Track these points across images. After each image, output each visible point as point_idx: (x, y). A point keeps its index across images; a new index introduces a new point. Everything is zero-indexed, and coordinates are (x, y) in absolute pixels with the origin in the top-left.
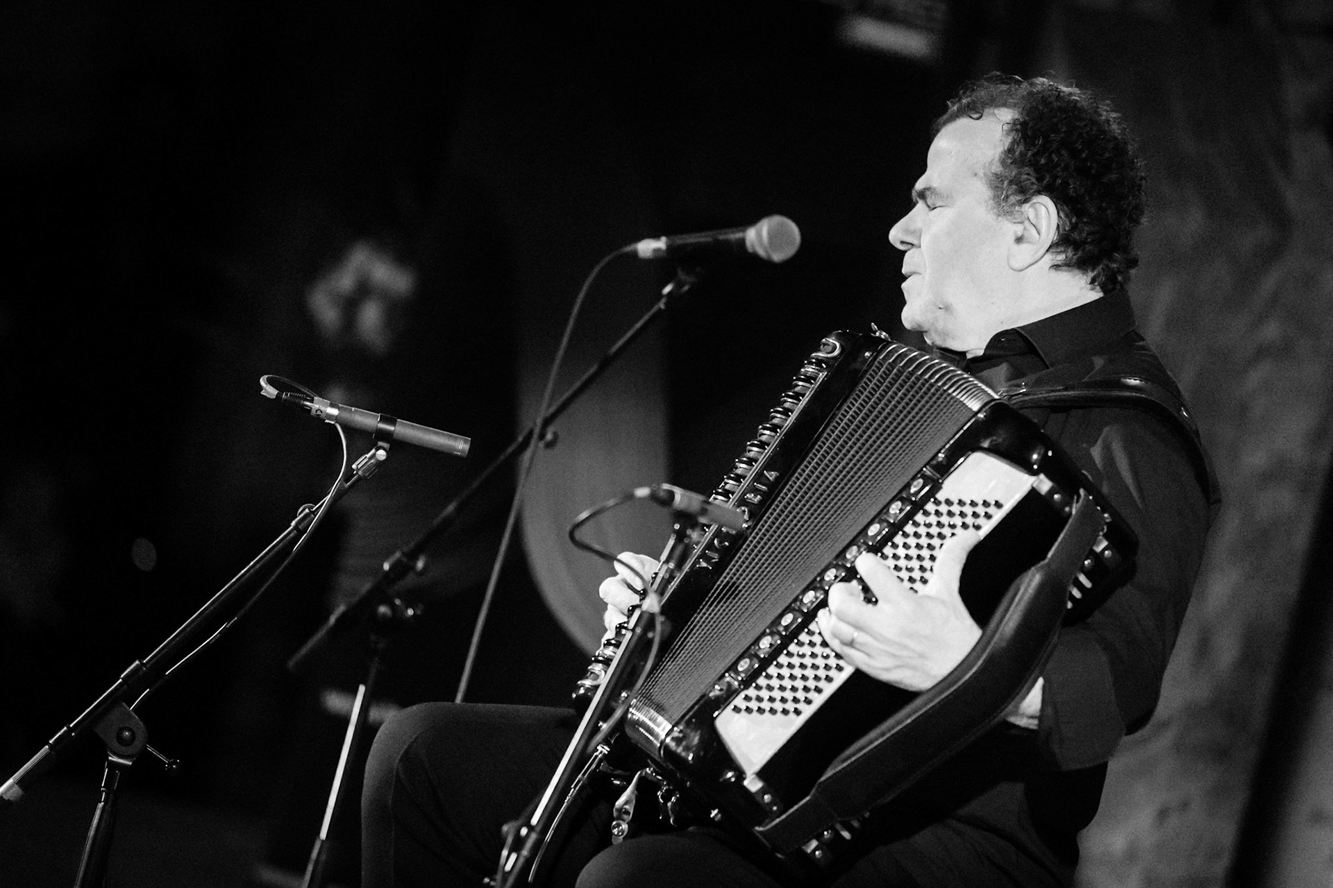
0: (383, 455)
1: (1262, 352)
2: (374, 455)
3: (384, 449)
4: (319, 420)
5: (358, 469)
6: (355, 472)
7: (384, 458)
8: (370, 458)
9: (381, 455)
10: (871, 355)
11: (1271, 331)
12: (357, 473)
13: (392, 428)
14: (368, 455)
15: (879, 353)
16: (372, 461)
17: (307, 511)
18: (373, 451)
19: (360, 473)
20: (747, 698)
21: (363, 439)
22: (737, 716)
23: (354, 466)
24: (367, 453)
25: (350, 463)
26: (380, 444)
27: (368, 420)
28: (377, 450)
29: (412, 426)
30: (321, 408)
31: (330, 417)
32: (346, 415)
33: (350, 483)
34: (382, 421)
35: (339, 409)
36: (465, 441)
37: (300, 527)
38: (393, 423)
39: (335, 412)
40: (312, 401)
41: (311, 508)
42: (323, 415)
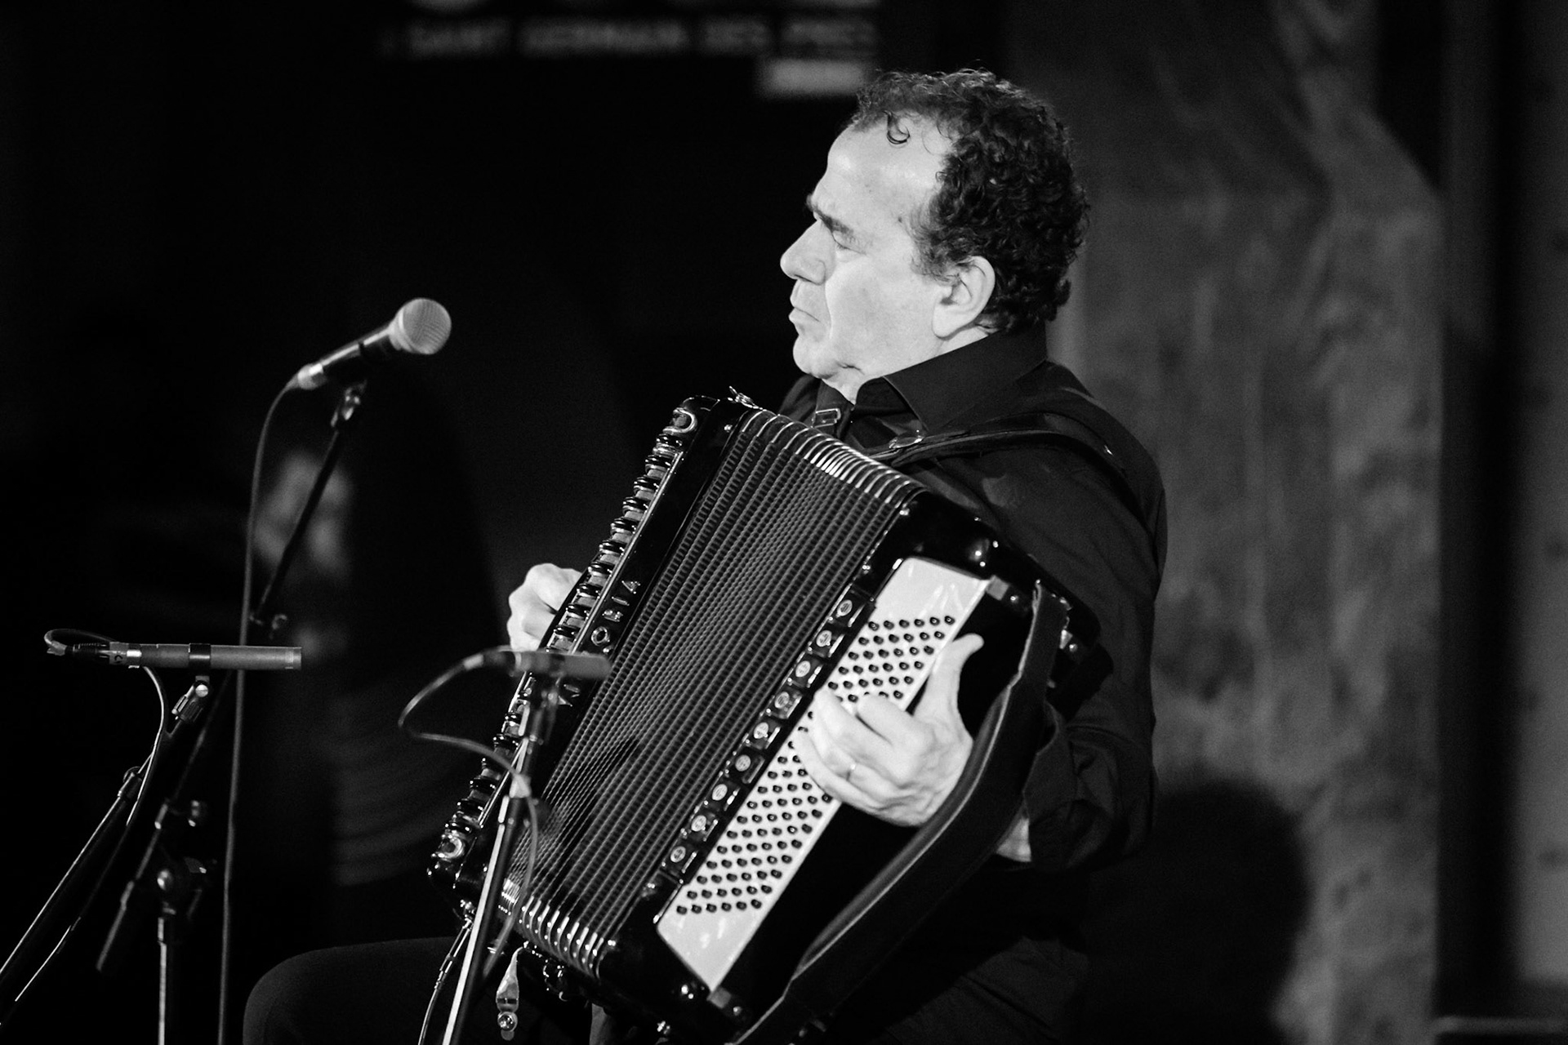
0: (204, 691)
1: (1329, 335)
2: (194, 694)
3: (204, 683)
4: (121, 666)
5: (179, 714)
6: (177, 718)
7: (206, 693)
8: (191, 697)
9: (201, 689)
10: (732, 429)
11: (1335, 310)
12: (179, 719)
13: (207, 657)
14: (187, 695)
15: (741, 425)
16: (193, 701)
17: (132, 775)
18: (192, 688)
19: (183, 717)
20: (691, 895)
21: (177, 679)
22: (683, 918)
23: (174, 711)
24: (186, 693)
25: (169, 707)
26: (198, 678)
27: (177, 654)
28: (196, 687)
29: (230, 649)
30: (122, 653)
31: (133, 660)
32: (151, 655)
33: (172, 733)
34: (194, 651)
35: (140, 649)
36: (296, 652)
37: (129, 795)
38: (207, 651)
39: (136, 654)
40: (107, 648)
41: (135, 772)
42: (124, 661)
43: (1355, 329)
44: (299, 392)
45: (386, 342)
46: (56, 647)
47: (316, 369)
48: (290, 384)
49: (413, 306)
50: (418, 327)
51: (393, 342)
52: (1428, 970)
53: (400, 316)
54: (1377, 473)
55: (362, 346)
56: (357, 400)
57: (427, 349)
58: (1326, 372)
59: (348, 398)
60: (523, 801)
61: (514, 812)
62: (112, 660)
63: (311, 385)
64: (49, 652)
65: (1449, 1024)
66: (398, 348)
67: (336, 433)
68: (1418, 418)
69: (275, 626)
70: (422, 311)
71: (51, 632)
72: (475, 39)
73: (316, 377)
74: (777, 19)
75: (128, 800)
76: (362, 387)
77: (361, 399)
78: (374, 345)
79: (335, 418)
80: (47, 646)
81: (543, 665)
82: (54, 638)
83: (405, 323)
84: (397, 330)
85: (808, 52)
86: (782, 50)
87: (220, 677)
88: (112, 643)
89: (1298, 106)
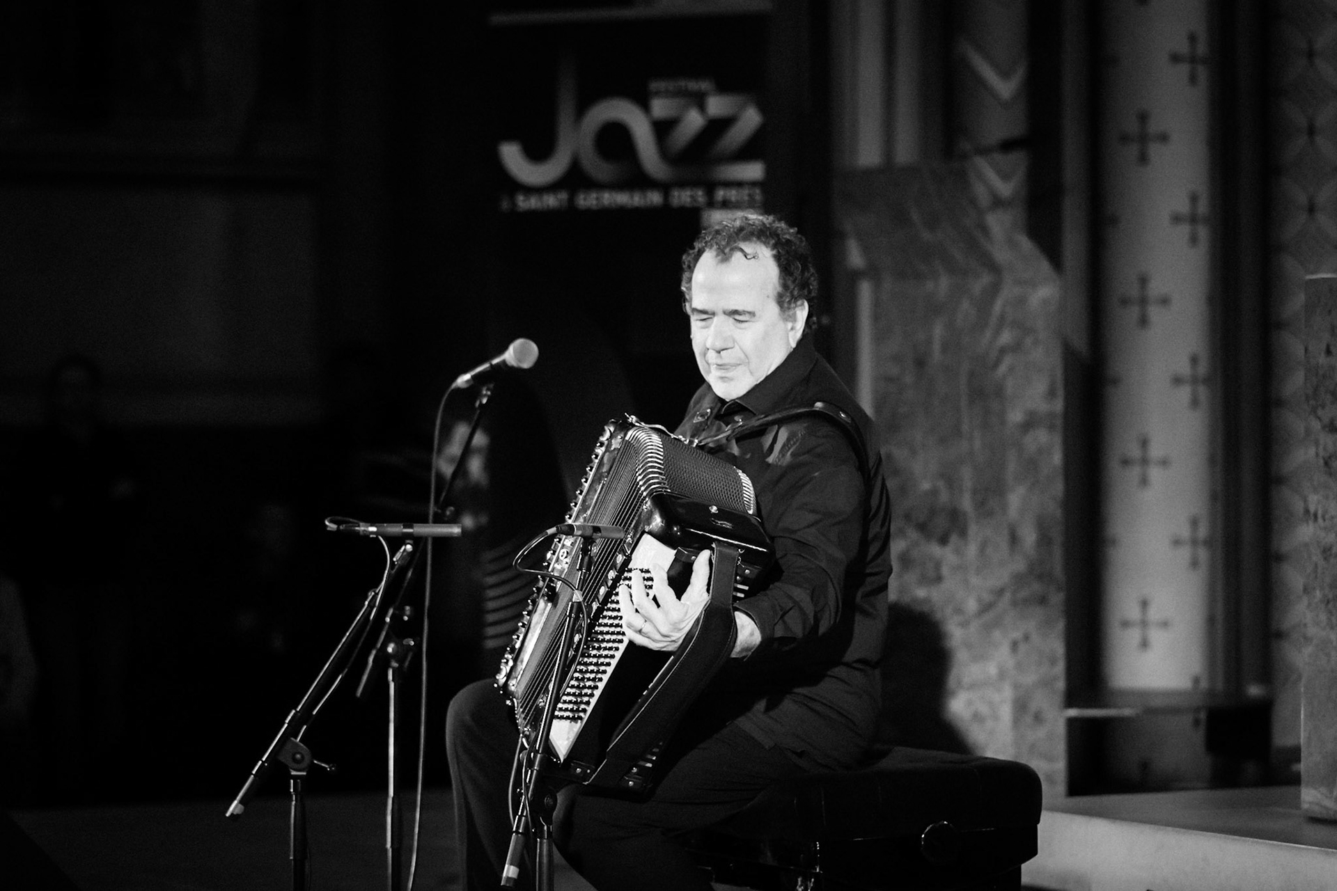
1: (1003, 351)
2: (405, 550)
3: (410, 544)
4: (366, 536)
5: (397, 561)
6: (396, 563)
7: (411, 549)
8: (403, 552)
9: (409, 547)
11: (1006, 337)
13: (411, 530)
14: (401, 551)
16: (405, 553)
17: (373, 593)
18: (404, 547)
19: (399, 562)
21: (395, 543)
23: (395, 559)
24: (400, 549)
25: (391, 558)
26: (408, 541)
27: (396, 529)
28: (405, 545)
29: (424, 526)
30: (366, 529)
31: (372, 533)
32: (382, 530)
33: (394, 570)
34: (405, 527)
35: (376, 527)
36: (458, 527)
37: (372, 604)
38: (411, 527)
39: (373, 529)
40: (359, 526)
41: (374, 592)
42: (368, 533)
43: (1016, 347)
44: (458, 390)
45: (504, 362)
46: (331, 526)
47: (467, 377)
48: (454, 386)
49: (519, 342)
50: (520, 354)
51: (508, 363)
52: (1061, 685)
53: (511, 349)
54: (1029, 424)
55: (491, 365)
56: (489, 393)
57: (526, 365)
58: (1003, 368)
59: (484, 392)
60: (580, 602)
61: (574, 611)
62: (361, 533)
63: (465, 386)
64: (328, 529)
65: (1073, 712)
66: (509, 364)
67: (478, 412)
68: (1051, 393)
69: (448, 513)
70: (522, 345)
71: (329, 518)
72: (551, 201)
73: (468, 381)
74: (710, 188)
75: (371, 606)
76: (491, 386)
77: (491, 393)
78: (497, 364)
79: (477, 404)
80: (327, 526)
81: (589, 532)
82: (331, 521)
83: (514, 352)
84: (509, 356)
85: (726, 205)
86: (711, 204)
87: (418, 541)
88: (361, 524)
89: (985, 230)
